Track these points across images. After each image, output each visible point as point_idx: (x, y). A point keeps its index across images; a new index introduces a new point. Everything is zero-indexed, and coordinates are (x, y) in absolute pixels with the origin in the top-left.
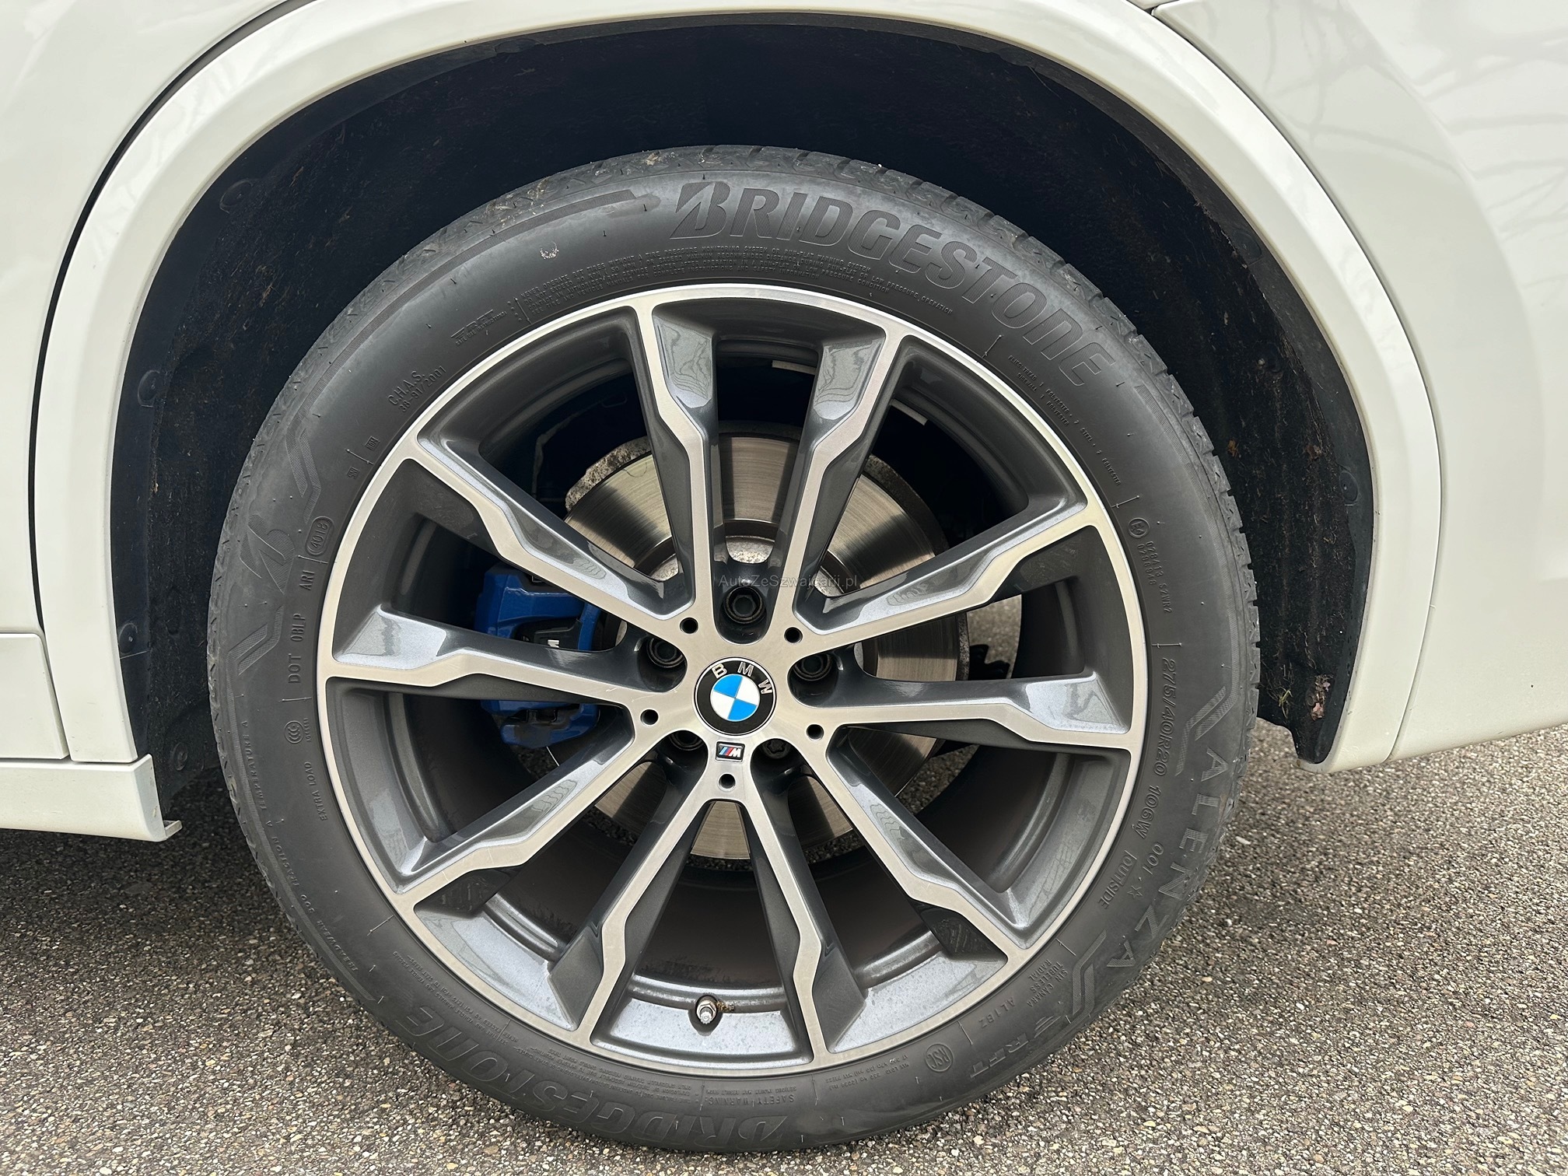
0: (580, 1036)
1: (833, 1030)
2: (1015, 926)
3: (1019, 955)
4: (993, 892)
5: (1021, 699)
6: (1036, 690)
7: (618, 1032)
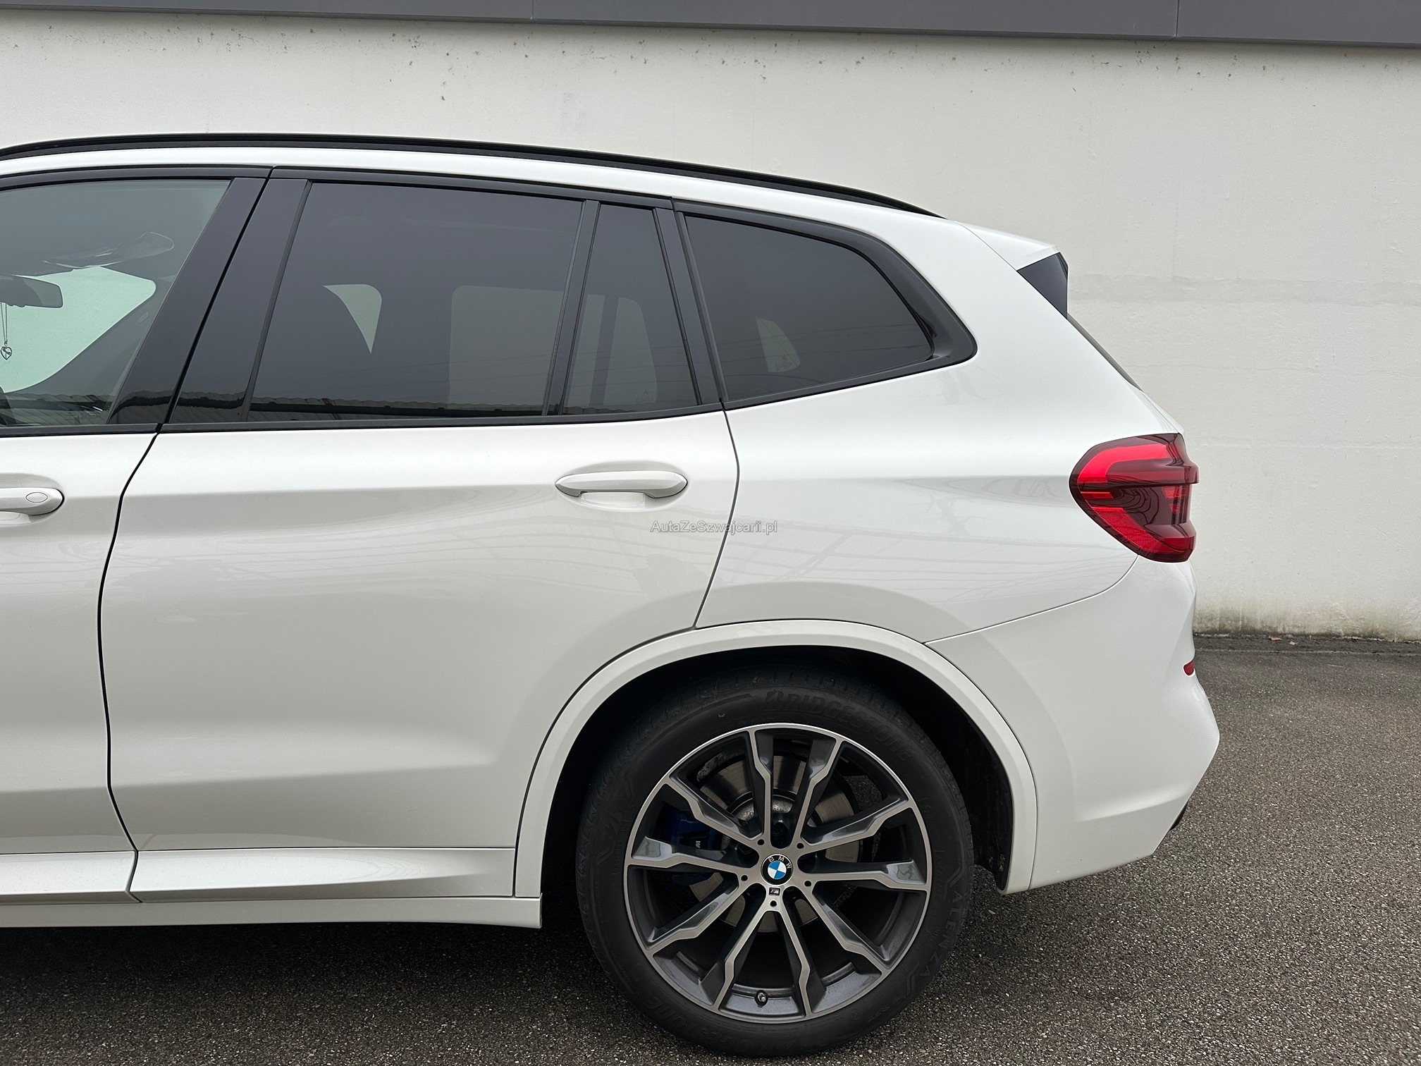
0: (714, 1008)
1: (813, 1005)
2: (885, 960)
3: (886, 972)
4: (876, 947)
5: (886, 871)
6: (892, 867)
7: (729, 1006)
